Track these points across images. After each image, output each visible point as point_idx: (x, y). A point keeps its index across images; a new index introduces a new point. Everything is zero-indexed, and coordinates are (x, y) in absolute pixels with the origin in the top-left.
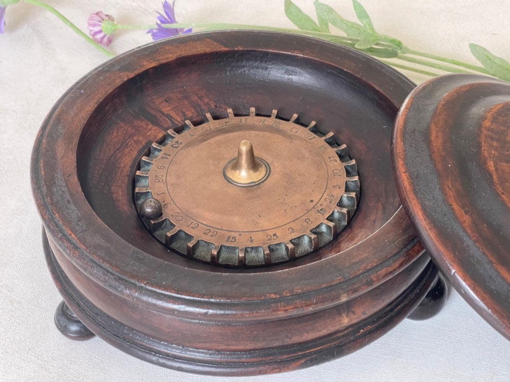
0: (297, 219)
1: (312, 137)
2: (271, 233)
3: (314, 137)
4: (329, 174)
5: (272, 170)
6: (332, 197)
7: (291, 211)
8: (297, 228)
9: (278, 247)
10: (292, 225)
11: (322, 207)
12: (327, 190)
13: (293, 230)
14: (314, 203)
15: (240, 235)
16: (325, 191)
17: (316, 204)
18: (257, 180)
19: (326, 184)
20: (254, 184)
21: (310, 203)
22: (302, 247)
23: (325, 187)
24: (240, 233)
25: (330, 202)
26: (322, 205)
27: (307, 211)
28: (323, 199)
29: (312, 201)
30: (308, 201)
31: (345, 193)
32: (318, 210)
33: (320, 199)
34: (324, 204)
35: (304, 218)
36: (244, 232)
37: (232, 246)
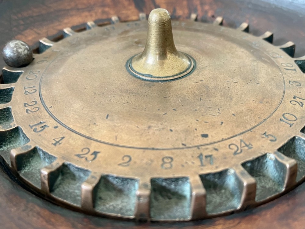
0: (153, 149)
1: (293, 68)
2: (94, 147)
3: (295, 70)
4: (274, 115)
5: (192, 75)
6: (246, 148)
7: (157, 133)
8: (138, 162)
9: (82, 175)
10: (136, 155)
11: (214, 153)
12: (247, 135)
13: (130, 160)
14: (206, 141)
15: (56, 127)
16: (242, 133)
17: (208, 144)
18: (157, 76)
19: (254, 124)
20: (149, 78)
21: (201, 138)
23: (249, 127)
24: (59, 125)
25: (235, 153)
26: (216, 150)
27: (181, 146)
28: (228, 142)
29: (205, 136)
30: (200, 132)
31: (275, 153)
32: (201, 155)
33: (223, 140)
34: (222, 151)
35: (166, 153)
36: (65, 126)
37: (27, 135)
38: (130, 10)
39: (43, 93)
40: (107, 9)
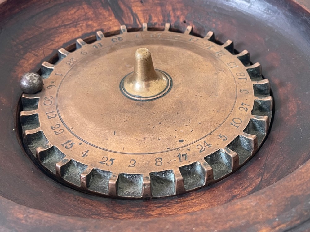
0: (149, 153)
1: (244, 77)
2: (110, 156)
3: (246, 79)
4: (227, 121)
5: (170, 93)
6: (208, 147)
7: (150, 142)
8: (141, 163)
9: (106, 175)
10: (138, 158)
11: (188, 152)
12: (208, 137)
13: (135, 162)
14: (182, 144)
15: (80, 144)
16: (205, 136)
17: (184, 147)
19: (213, 129)
20: (139, 99)
21: (179, 142)
22: (135, 188)
23: (210, 132)
24: (82, 142)
25: (201, 151)
26: (189, 150)
27: (167, 150)
28: (196, 144)
29: (181, 141)
30: (178, 139)
31: (225, 149)
32: (180, 154)
33: (193, 142)
34: (192, 150)
35: (157, 156)
36: (87, 142)
37: (62, 152)
38: (110, 20)
39: (62, 117)
40: (90, 22)
